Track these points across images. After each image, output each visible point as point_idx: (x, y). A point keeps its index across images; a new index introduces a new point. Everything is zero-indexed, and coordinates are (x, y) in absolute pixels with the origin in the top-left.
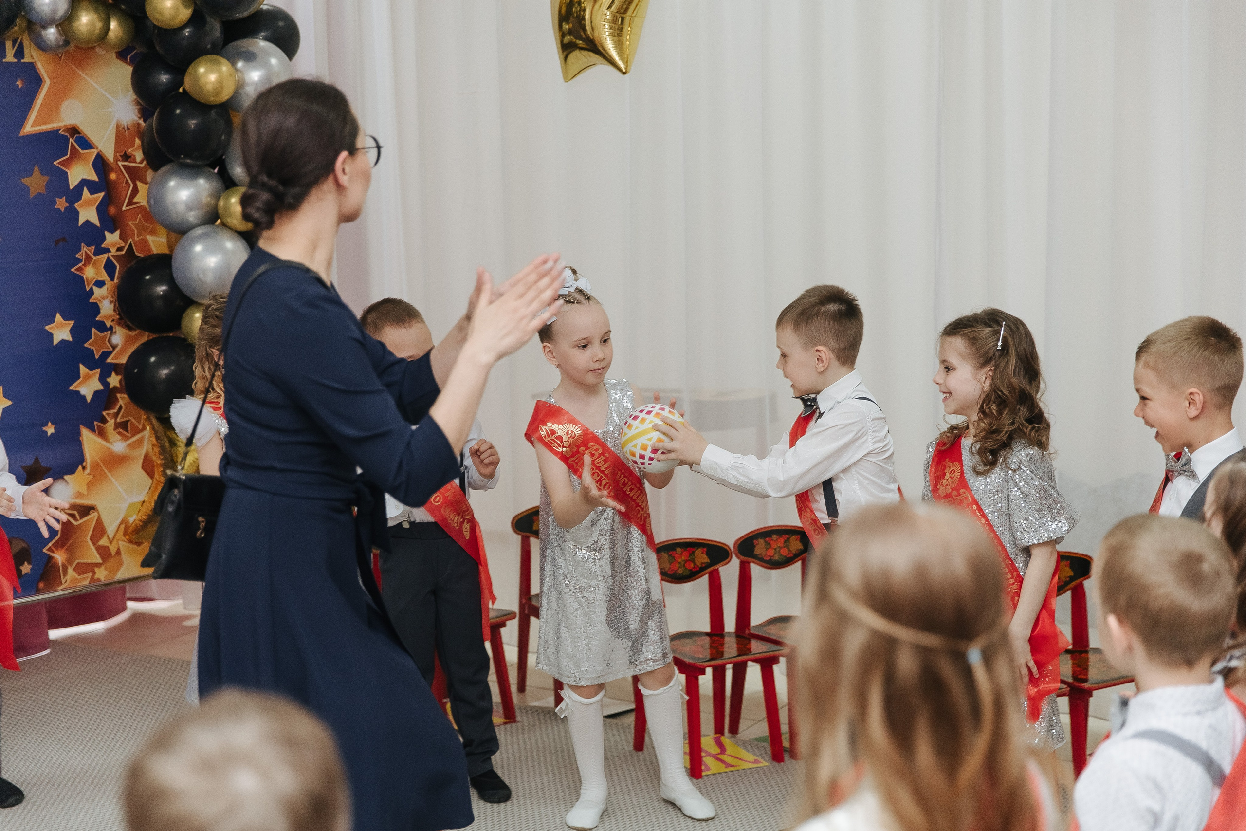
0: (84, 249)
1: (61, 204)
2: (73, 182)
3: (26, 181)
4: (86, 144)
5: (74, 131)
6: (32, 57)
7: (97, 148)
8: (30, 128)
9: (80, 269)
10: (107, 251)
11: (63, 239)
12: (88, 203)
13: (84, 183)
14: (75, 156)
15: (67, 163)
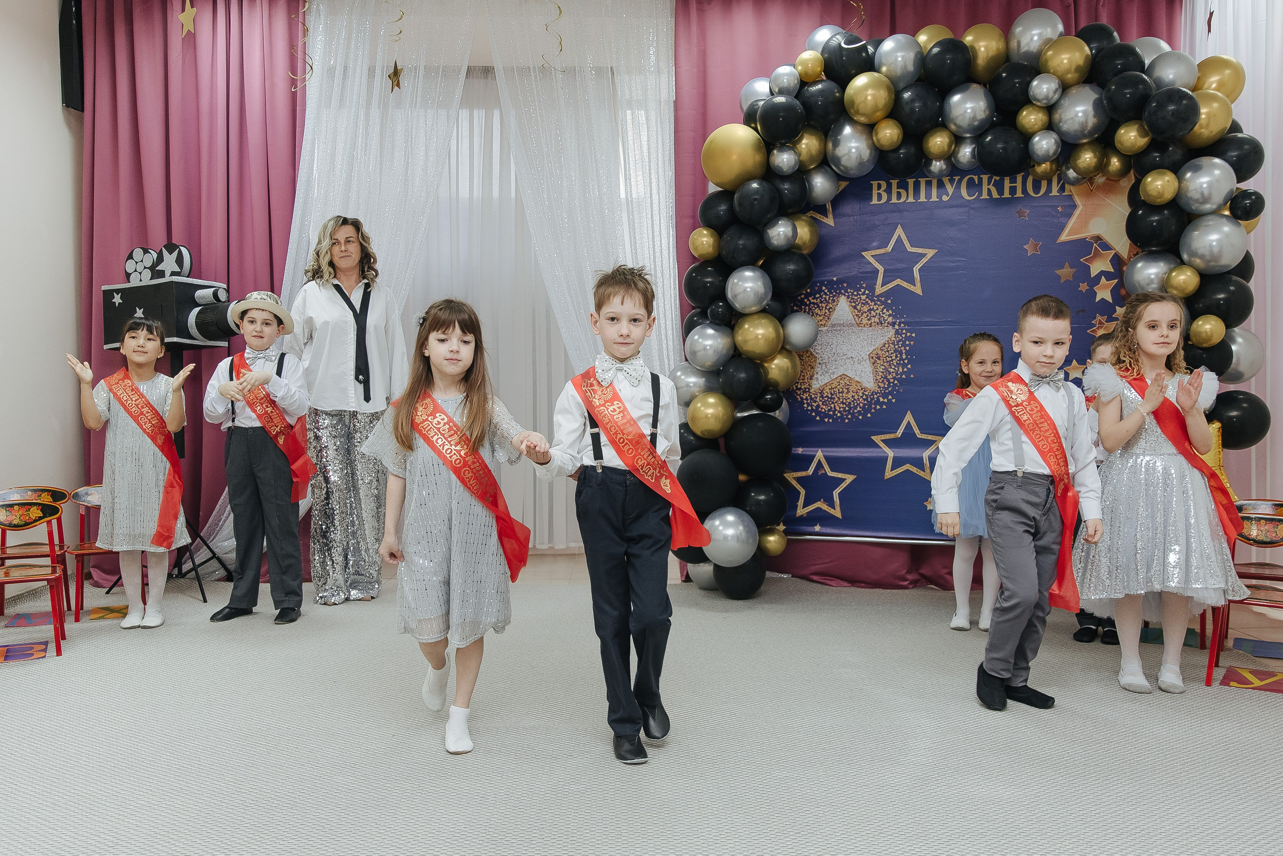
0: (1099, 317)
1: (1084, 287)
2: (1094, 272)
3: (1059, 272)
4: (1106, 247)
5: (1098, 238)
6: (1071, 192)
7: (1115, 249)
8: (1064, 237)
9: (1094, 331)
10: (1117, 319)
11: (1083, 311)
12: (1105, 287)
13: (1102, 273)
14: (1097, 255)
15: (1090, 260)
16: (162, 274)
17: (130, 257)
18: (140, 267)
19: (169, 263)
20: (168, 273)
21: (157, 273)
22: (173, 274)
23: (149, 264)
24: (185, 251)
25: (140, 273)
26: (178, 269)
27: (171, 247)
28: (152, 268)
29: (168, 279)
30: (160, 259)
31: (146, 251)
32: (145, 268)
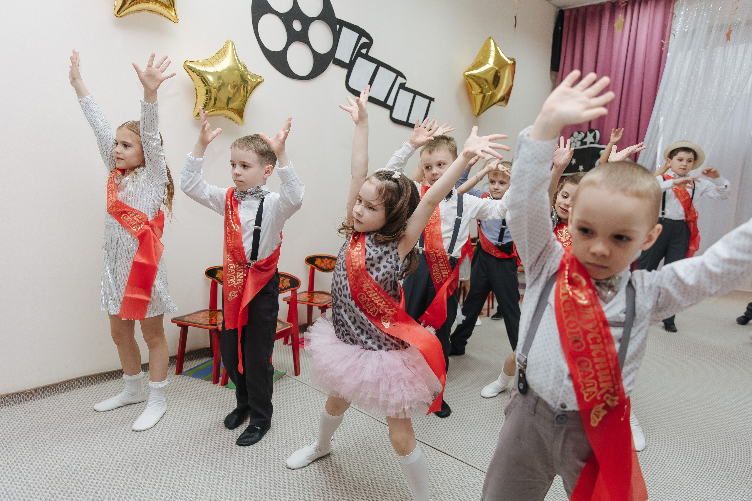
16: (584, 143)
17: (572, 136)
18: (576, 140)
19: (590, 138)
20: (588, 143)
21: (583, 143)
22: (591, 143)
23: (580, 138)
24: (597, 132)
25: (576, 143)
26: (593, 141)
27: (591, 131)
28: (581, 141)
29: (588, 146)
30: (586, 136)
31: (579, 133)
32: (578, 140)
